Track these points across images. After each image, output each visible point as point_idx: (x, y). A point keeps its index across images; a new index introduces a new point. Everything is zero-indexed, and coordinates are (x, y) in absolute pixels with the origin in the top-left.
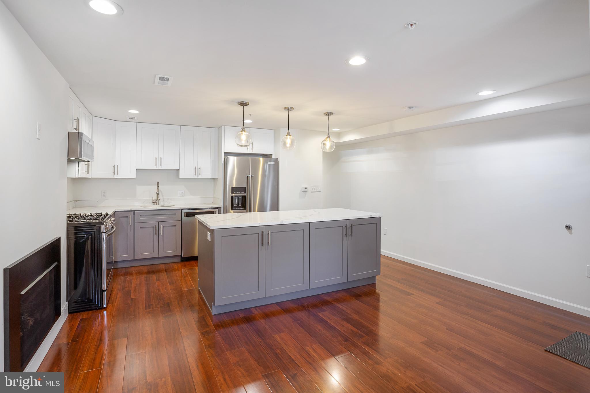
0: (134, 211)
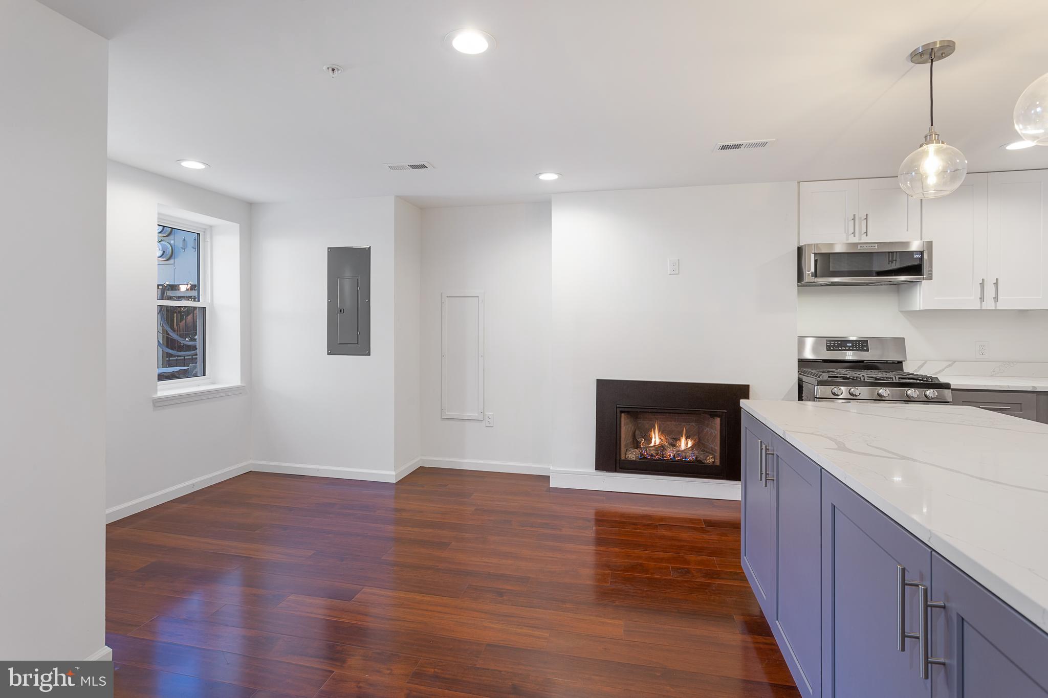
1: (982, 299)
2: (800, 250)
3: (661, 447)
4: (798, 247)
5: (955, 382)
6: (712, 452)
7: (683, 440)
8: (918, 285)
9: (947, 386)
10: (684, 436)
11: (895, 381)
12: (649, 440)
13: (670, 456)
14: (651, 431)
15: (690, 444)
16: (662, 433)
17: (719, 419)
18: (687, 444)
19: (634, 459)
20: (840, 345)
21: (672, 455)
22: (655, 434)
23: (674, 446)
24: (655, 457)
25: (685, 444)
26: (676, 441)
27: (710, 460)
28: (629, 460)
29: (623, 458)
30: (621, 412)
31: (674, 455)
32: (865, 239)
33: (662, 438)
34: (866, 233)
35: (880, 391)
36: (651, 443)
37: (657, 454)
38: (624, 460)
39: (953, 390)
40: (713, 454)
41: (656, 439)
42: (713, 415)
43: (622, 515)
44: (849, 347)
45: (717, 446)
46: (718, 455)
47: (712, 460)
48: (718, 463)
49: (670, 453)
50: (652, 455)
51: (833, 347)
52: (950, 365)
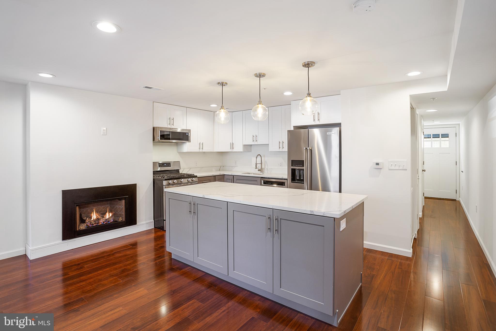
0: (233, 176)
1: (200, 148)
2: (154, 128)
3: (98, 219)
4: (153, 127)
5: (199, 175)
6: (121, 215)
7: (107, 214)
8: (185, 144)
9: (196, 177)
10: (108, 212)
11: (176, 177)
12: (91, 218)
13: (101, 223)
14: (92, 213)
15: (111, 215)
16: (97, 213)
17: (124, 200)
18: (109, 215)
19: (84, 228)
20: (163, 165)
21: (102, 222)
22: (93, 214)
23: (103, 217)
24: (94, 225)
25: (108, 216)
26: (104, 215)
27: (120, 219)
28: (81, 230)
29: (78, 230)
30: (77, 206)
31: (103, 222)
32: (172, 127)
33: (97, 215)
34: (173, 124)
35: (169, 182)
36: (92, 219)
37: (95, 223)
38: (78, 231)
39: (198, 177)
40: (121, 217)
41: (94, 216)
42: (120, 199)
43: (92, 256)
44: (165, 165)
45: (123, 213)
46: (124, 216)
47: (121, 219)
48: (124, 220)
49: (102, 221)
50: (92, 225)
51: (161, 165)
52: (190, 170)
